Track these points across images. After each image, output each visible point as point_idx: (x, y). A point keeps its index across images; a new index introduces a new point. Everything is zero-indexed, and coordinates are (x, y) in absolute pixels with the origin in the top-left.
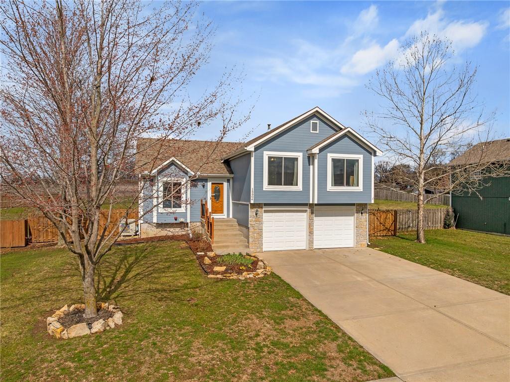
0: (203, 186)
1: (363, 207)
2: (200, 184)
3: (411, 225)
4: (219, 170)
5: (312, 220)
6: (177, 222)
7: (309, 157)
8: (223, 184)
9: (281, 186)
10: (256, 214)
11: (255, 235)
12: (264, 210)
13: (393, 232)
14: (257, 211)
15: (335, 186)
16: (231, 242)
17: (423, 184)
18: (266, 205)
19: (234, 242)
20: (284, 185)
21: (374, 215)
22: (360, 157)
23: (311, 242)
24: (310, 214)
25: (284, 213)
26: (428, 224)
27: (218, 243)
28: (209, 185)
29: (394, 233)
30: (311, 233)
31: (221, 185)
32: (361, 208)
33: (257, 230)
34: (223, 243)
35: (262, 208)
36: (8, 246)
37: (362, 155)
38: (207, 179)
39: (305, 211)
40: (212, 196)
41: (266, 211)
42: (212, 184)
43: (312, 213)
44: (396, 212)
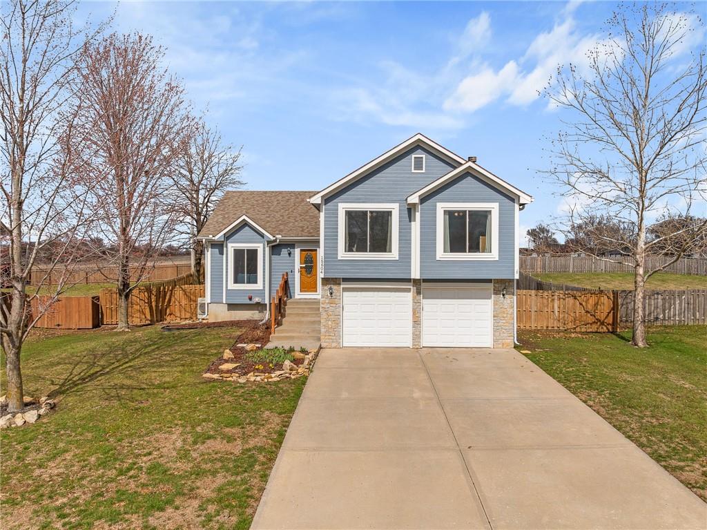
0: (290, 254)
1: (507, 284)
2: (284, 252)
3: (661, 316)
4: (312, 231)
5: (418, 304)
6: (250, 302)
7: (409, 210)
8: (316, 250)
9: (366, 253)
10: (331, 294)
11: (330, 323)
12: (343, 288)
13: (610, 327)
14: (331, 289)
15: (451, 252)
16: (300, 332)
17: (644, 247)
18: (345, 280)
19: (304, 332)
20: (370, 251)
21: (575, 298)
22: (494, 208)
23: (417, 336)
24: (415, 294)
25: (376, 293)
26: (694, 315)
27: (282, 333)
28: (297, 251)
29: (613, 328)
30: (417, 322)
31: (314, 252)
32: (502, 286)
33: (332, 317)
34: (287, 333)
35: (340, 284)
36: (74, 327)
37: (498, 204)
38: (294, 245)
39: (408, 290)
40: (301, 268)
41: (345, 290)
42: (301, 250)
43: (419, 293)
44: (615, 294)
